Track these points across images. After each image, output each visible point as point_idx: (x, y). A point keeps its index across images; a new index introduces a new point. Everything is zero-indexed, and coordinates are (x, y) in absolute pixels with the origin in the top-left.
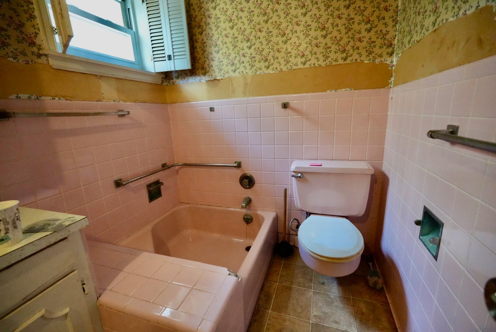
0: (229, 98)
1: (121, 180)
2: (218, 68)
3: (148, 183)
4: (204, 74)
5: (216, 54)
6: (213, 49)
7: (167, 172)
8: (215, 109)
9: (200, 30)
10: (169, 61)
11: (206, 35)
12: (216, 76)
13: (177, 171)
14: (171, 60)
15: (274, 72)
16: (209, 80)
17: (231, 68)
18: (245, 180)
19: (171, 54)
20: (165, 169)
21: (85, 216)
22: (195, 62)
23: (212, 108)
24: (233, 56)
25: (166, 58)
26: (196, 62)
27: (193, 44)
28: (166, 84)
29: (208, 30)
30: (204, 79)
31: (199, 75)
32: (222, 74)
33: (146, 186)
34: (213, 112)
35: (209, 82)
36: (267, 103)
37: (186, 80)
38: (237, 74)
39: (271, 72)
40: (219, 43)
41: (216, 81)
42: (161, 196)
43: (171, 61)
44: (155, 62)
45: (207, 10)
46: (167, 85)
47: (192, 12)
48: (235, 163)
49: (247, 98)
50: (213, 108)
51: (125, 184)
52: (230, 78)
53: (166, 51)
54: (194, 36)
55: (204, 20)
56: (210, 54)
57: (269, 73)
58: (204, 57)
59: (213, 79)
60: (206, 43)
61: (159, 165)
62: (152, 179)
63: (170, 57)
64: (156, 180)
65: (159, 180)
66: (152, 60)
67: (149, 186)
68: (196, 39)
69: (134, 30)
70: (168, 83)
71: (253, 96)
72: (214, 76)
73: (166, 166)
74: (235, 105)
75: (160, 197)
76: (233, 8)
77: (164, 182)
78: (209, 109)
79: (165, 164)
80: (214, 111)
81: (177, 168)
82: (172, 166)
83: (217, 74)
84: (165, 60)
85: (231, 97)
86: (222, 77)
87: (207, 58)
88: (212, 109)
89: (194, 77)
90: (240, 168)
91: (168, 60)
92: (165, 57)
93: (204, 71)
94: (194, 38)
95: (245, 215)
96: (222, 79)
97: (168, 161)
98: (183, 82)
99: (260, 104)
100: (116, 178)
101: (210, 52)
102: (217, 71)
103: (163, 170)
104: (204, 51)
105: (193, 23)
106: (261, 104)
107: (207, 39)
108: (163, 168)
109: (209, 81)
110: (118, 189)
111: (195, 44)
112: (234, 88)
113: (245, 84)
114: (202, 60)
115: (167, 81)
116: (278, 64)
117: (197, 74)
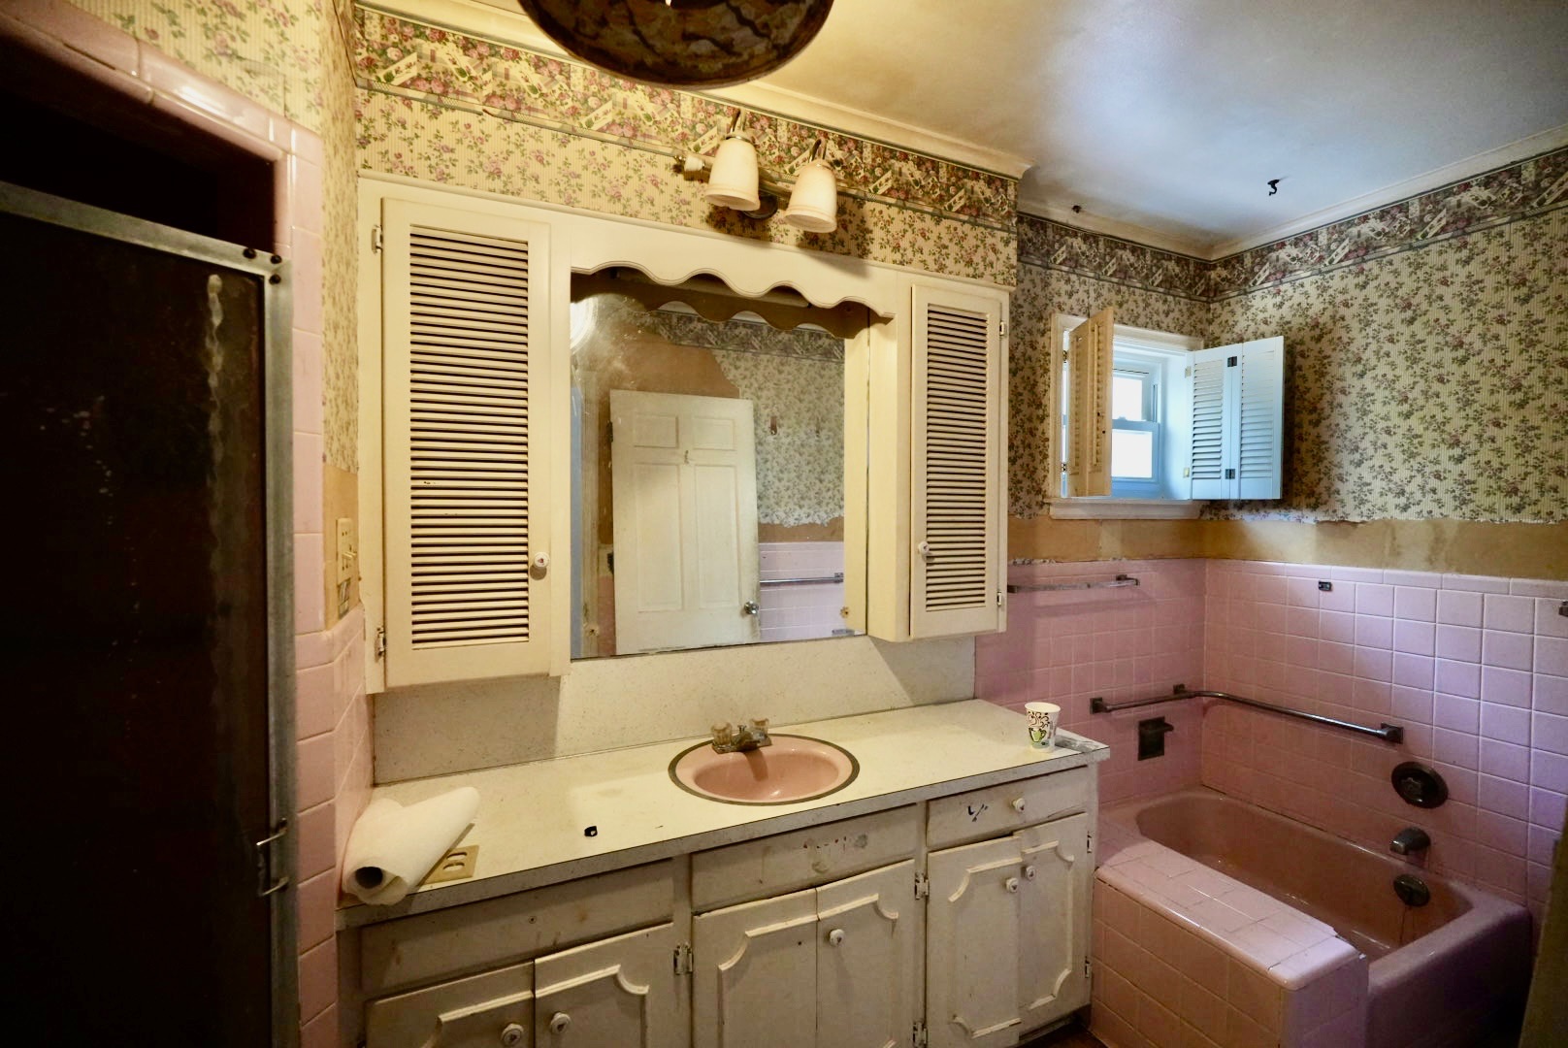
0: (1380, 567)
1: (1101, 699)
2: (1355, 497)
3: (1143, 719)
4: (1314, 507)
5: (1352, 467)
6: (1345, 458)
7: (1183, 705)
8: (1334, 587)
9: (1314, 416)
10: (1228, 480)
11: (1329, 427)
12: (1348, 515)
13: (1205, 709)
14: (1234, 478)
15: (1541, 521)
16: (1327, 522)
17: (1392, 501)
18: (1411, 779)
19: (1235, 466)
20: (1181, 698)
21: (1105, 743)
22: (1291, 480)
23: (1326, 583)
24: (1403, 473)
25: (1223, 474)
26: (1295, 479)
27: (1293, 444)
28: (1208, 517)
29: (1336, 418)
30: (1310, 518)
31: (1298, 508)
32: (1365, 513)
33: (1137, 724)
34: (1328, 593)
35: (1325, 525)
36: (1508, 594)
37: (1262, 513)
38: (1411, 515)
39: (1529, 521)
40: (1365, 444)
41: (1344, 526)
42: (1163, 754)
43: (1232, 480)
44: (1194, 481)
45: (1338, 379)
46: (1211, 519)
47: (1299, 382)
48: (1383, 726)
49: (1438, 575)
50: (1330, 584)
51: (1110, 711)
52: (1389, 525)
53: (1223, 461)
54: (1296, 429)
55: (1327, 397)
56: (1335, 466)
57: (1520, 521)
58: (1319, 472)
59: (1336, 519)
60: (1327, 443)
61: (1169, 685)
62: (1151, 712)
63: (1230, 474)
64: (1157, 716)
65: (1163, 718)
66: (1188, 476)
67: (1143, 725)
68: (1301, 434)
69: (1159, 420)
70: (1212, 516)
71: (1459, 571)
72: (1340, 514)
73: (1185, 692)
74: (1396, 587)
75: (1159, 755)
76: (1414, 375)
77: (1175, 725)
78: (1317, 585)
79: (1182, 686)
80: (1330, 589)
81: (1205, 700)
82: (1199, 694)
83: (1349, 509)
84: (1220, 478)
85: (1387, 565)
86: (1365, 519)
87: (1325, 474)
88: (1325, 586)
89: (1283, 512)
90: (1397, 745)
91: (1227, 478)
92: (1219, 472)
93: (1313, 500)
94: (1297, 431)
95: (1403, 877)
96: (1363, 522)
97: (1187, 681)
98: (1252, 516)
99: (1483, 597)
100: (1094, 694)
101: (1336, 462)
102: (1350, 503)
103: (1175, 699)
104: (1321, 460)
105: (1297, 403)
106: (1486, 595)
107: (1332, 436)
108: (1177, 696)
109: (1323, 522)
110: (1093, 716)
111: (1297, 443)
112: (1399, 546)
113: (1437, 540)
114: (1313, 476)
115: (1213, 511)
116: (1558, 503)
117: (1295, 504)
